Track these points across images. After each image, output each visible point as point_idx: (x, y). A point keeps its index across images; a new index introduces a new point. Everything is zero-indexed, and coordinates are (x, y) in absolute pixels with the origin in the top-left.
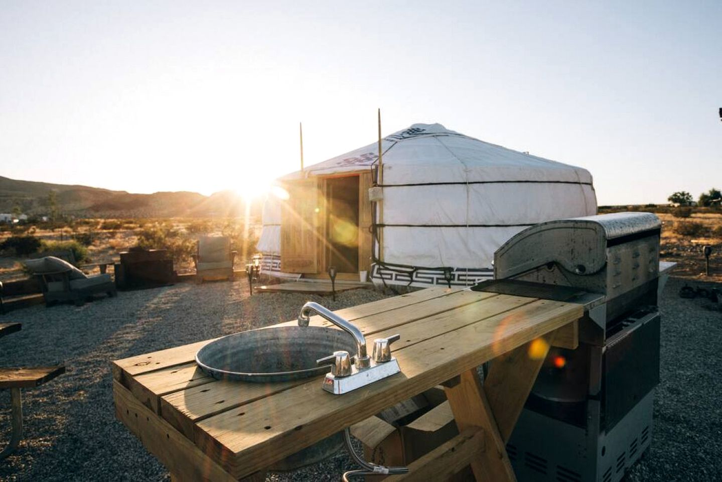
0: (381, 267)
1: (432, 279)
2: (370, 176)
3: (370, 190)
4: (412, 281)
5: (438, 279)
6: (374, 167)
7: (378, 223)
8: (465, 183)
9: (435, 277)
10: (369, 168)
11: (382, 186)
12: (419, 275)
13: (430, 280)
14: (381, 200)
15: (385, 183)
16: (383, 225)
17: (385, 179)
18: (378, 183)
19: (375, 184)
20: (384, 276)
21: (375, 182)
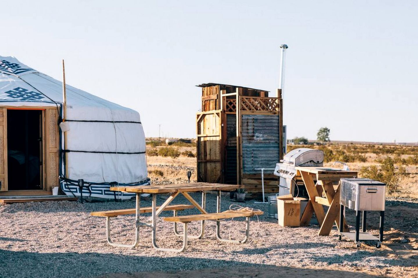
0: (68, 183)
1: (102, 190)
3: (62, 123)
4: (90, 193)
5: (105, 191)
7: (63, 149)
8: (112, 122)
9: (103, 189)
11: (68, 121)
12: (93, 189)
13: (101, 192)
16: (66, 151)
17: (68, 114)
20: (72, 190)
21: (60, 117)
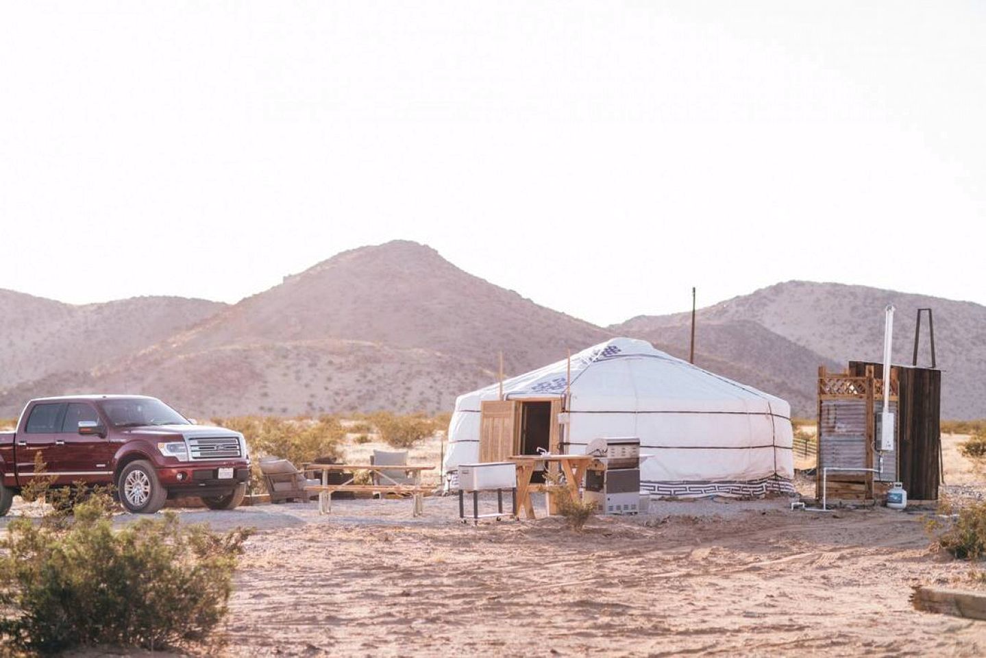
2: (560, 403)
3: (560, 415)
6: (563, 396)
7: (565, 441)
10: (559, 396)
11: (570, 412)
14: (568, 424)
15: (571, 410)
16: (568, 444)
17: (571, 405)
18: (566, 409)
19: (564, 410)
21: (564, 408)
